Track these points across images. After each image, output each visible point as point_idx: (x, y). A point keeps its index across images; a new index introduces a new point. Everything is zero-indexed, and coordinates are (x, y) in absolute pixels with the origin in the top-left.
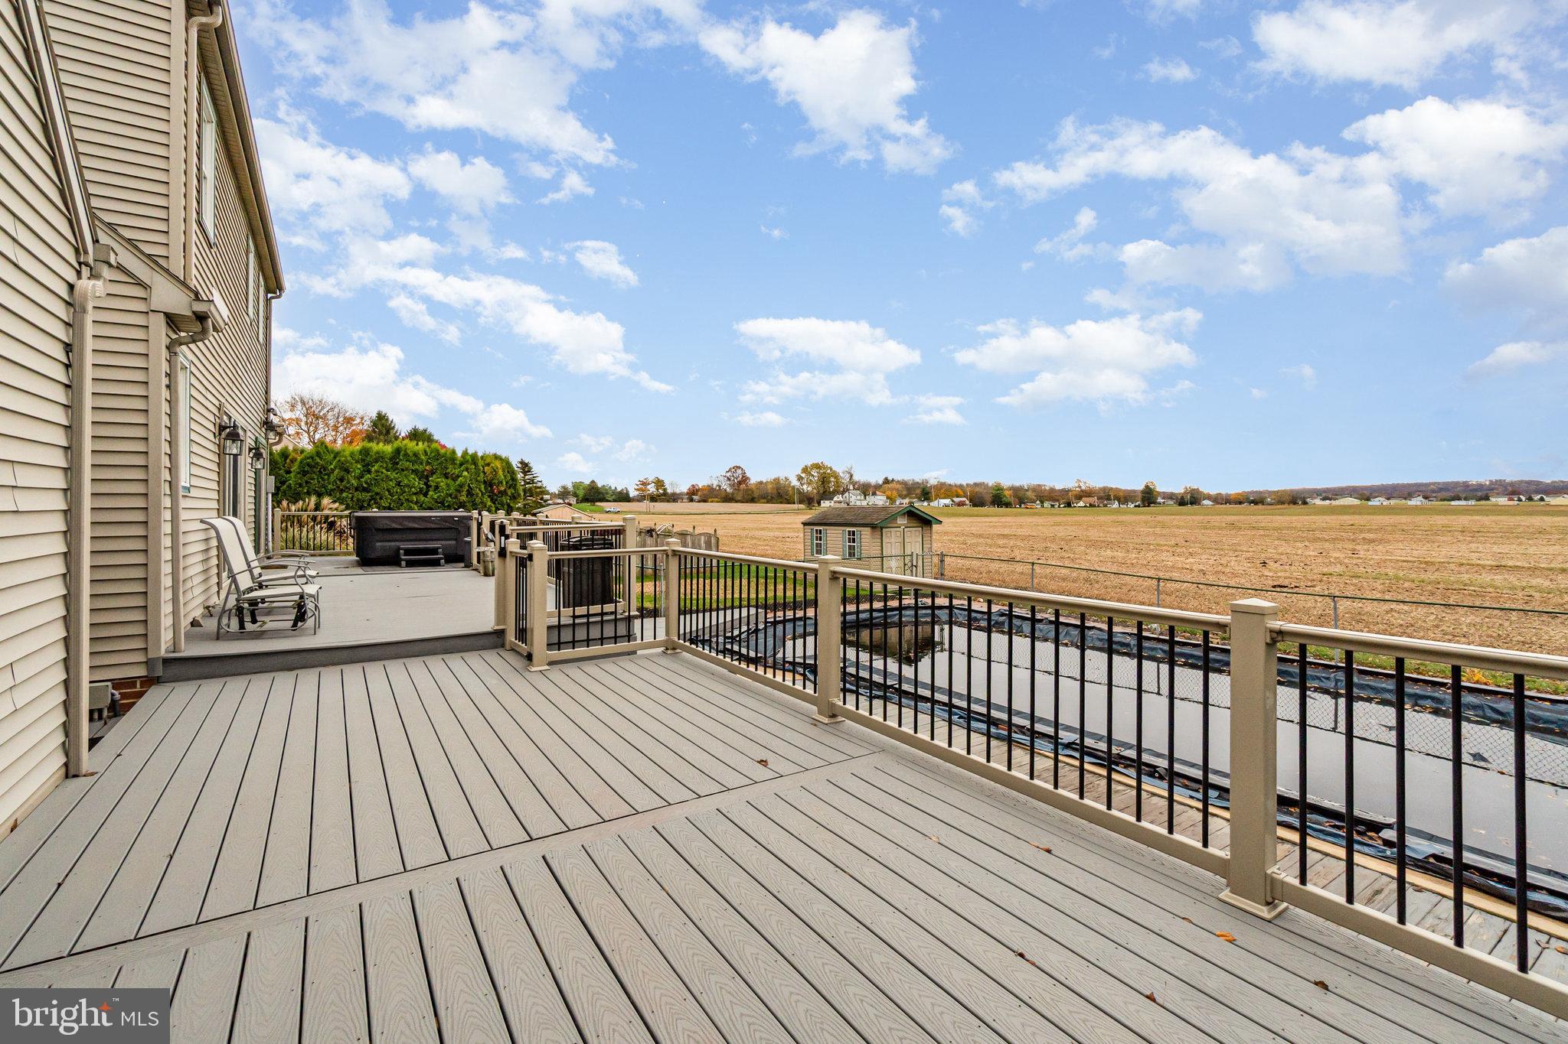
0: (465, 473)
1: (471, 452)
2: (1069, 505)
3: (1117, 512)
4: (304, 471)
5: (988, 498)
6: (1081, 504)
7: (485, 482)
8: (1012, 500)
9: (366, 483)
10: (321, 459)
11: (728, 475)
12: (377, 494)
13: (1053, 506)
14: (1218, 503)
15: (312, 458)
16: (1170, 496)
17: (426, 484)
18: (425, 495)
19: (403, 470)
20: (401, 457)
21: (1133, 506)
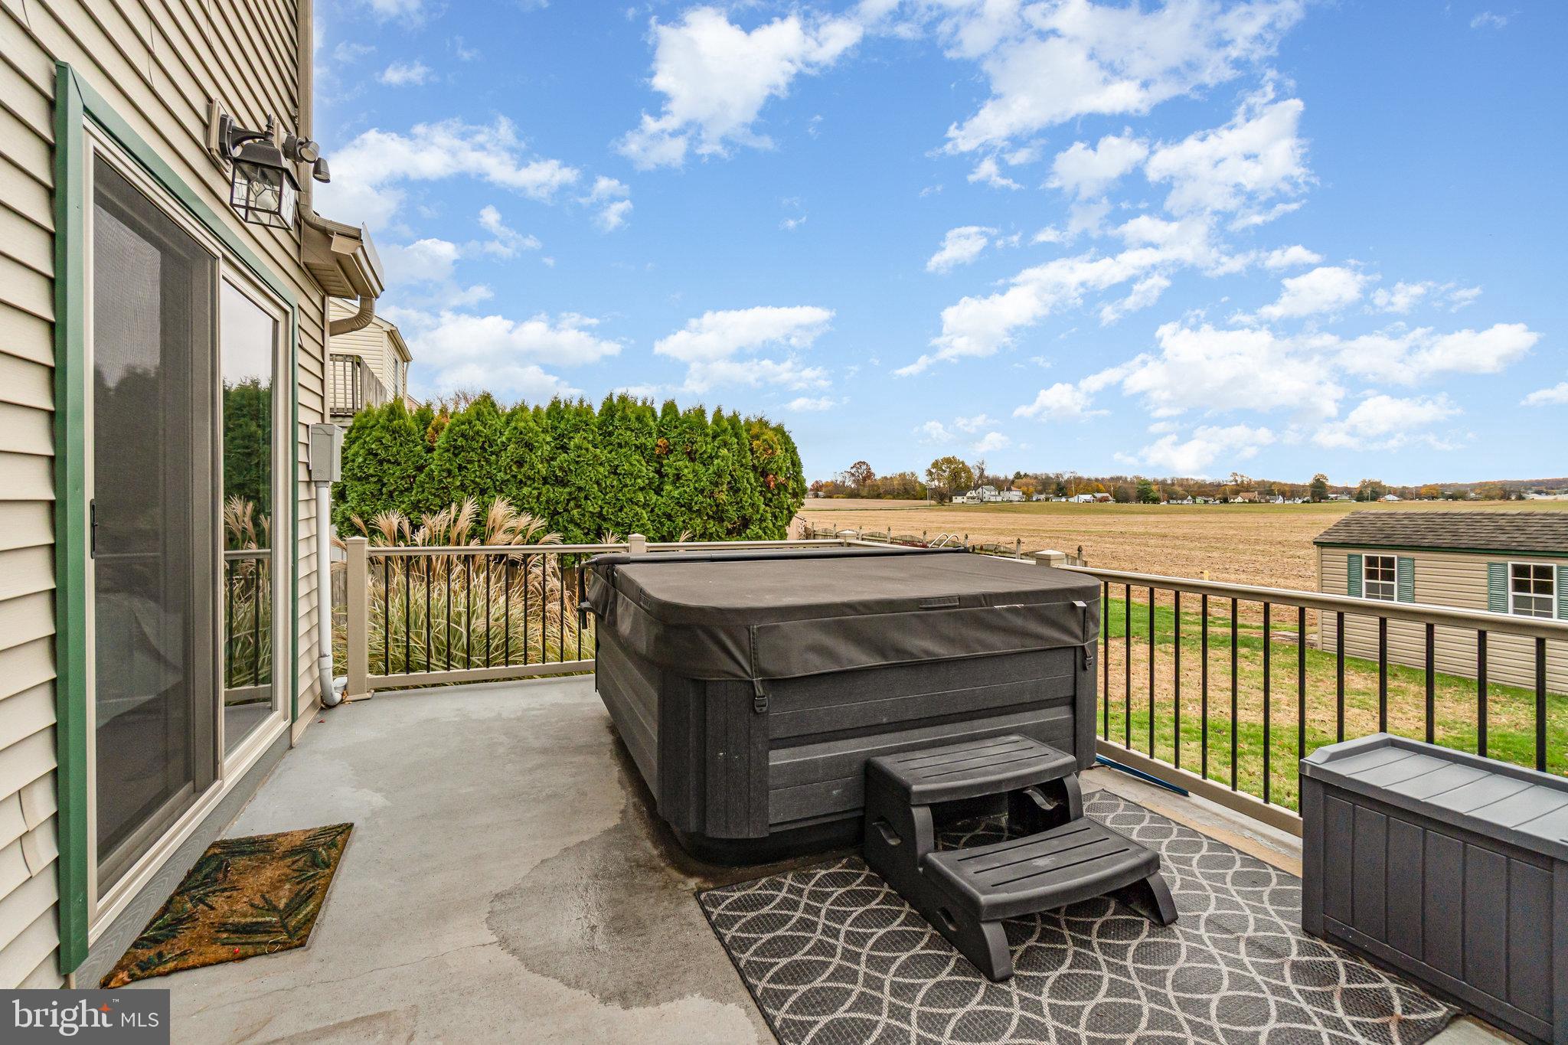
0: (724, 452)
1: (727, 413)
2: (1225, 501)
3: (1282, 509)
4: (455, 448)
5: (1133, 493)
6: (1239, 499)
7: (754, 468)
8: (1160, 495)
9: (561, 468)
10: (485, 425)
11: (853, 471)
12: (580, 489)
13: (1206, 502)
14: (1405, 499)
15: (470, 423)
16: (1347, 491)
17: (658, 472)
18: (658, 491)
19: (620, 446)
20: (617, 423)
21: (1300, 501)
